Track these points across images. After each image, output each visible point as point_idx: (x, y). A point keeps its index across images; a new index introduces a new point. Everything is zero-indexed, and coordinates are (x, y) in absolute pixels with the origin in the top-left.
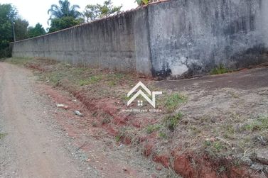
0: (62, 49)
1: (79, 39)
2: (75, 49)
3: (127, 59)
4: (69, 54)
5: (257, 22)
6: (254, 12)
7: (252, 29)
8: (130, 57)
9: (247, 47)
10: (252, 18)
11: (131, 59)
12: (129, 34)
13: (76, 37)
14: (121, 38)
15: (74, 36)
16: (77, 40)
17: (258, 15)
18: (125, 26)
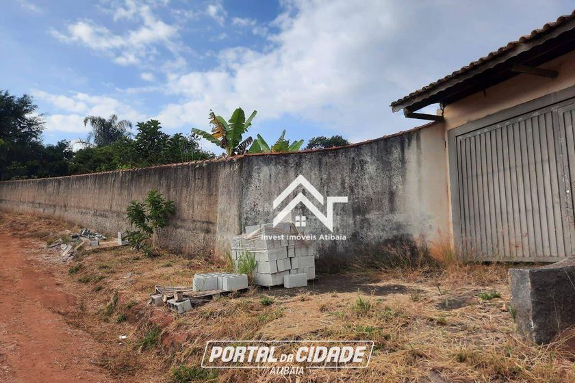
0: (90, 205)
1: (126, 193)
2: (114, 208)
3: (202, 235)
4: (101, 215)
5: (398, 203)
6: (395, 187)
7: (392, 210)
8: (208, 231)
9: (385, 236)
10: (392, 195)
11: (208, 236)
12: (210, 194)
13: (121, 187)
14: (197, 199)
15: (117, 185)
16: (120, 194)
17: (401, 192)
18: (205, 181)
